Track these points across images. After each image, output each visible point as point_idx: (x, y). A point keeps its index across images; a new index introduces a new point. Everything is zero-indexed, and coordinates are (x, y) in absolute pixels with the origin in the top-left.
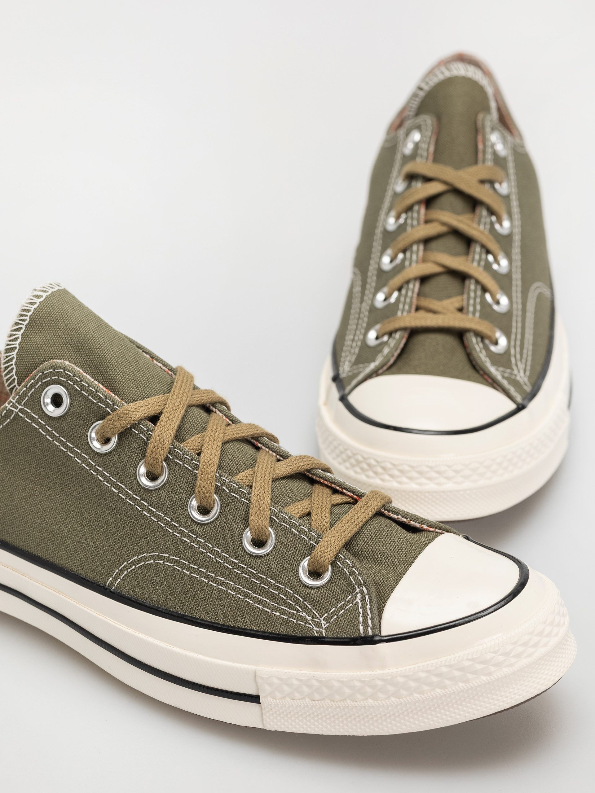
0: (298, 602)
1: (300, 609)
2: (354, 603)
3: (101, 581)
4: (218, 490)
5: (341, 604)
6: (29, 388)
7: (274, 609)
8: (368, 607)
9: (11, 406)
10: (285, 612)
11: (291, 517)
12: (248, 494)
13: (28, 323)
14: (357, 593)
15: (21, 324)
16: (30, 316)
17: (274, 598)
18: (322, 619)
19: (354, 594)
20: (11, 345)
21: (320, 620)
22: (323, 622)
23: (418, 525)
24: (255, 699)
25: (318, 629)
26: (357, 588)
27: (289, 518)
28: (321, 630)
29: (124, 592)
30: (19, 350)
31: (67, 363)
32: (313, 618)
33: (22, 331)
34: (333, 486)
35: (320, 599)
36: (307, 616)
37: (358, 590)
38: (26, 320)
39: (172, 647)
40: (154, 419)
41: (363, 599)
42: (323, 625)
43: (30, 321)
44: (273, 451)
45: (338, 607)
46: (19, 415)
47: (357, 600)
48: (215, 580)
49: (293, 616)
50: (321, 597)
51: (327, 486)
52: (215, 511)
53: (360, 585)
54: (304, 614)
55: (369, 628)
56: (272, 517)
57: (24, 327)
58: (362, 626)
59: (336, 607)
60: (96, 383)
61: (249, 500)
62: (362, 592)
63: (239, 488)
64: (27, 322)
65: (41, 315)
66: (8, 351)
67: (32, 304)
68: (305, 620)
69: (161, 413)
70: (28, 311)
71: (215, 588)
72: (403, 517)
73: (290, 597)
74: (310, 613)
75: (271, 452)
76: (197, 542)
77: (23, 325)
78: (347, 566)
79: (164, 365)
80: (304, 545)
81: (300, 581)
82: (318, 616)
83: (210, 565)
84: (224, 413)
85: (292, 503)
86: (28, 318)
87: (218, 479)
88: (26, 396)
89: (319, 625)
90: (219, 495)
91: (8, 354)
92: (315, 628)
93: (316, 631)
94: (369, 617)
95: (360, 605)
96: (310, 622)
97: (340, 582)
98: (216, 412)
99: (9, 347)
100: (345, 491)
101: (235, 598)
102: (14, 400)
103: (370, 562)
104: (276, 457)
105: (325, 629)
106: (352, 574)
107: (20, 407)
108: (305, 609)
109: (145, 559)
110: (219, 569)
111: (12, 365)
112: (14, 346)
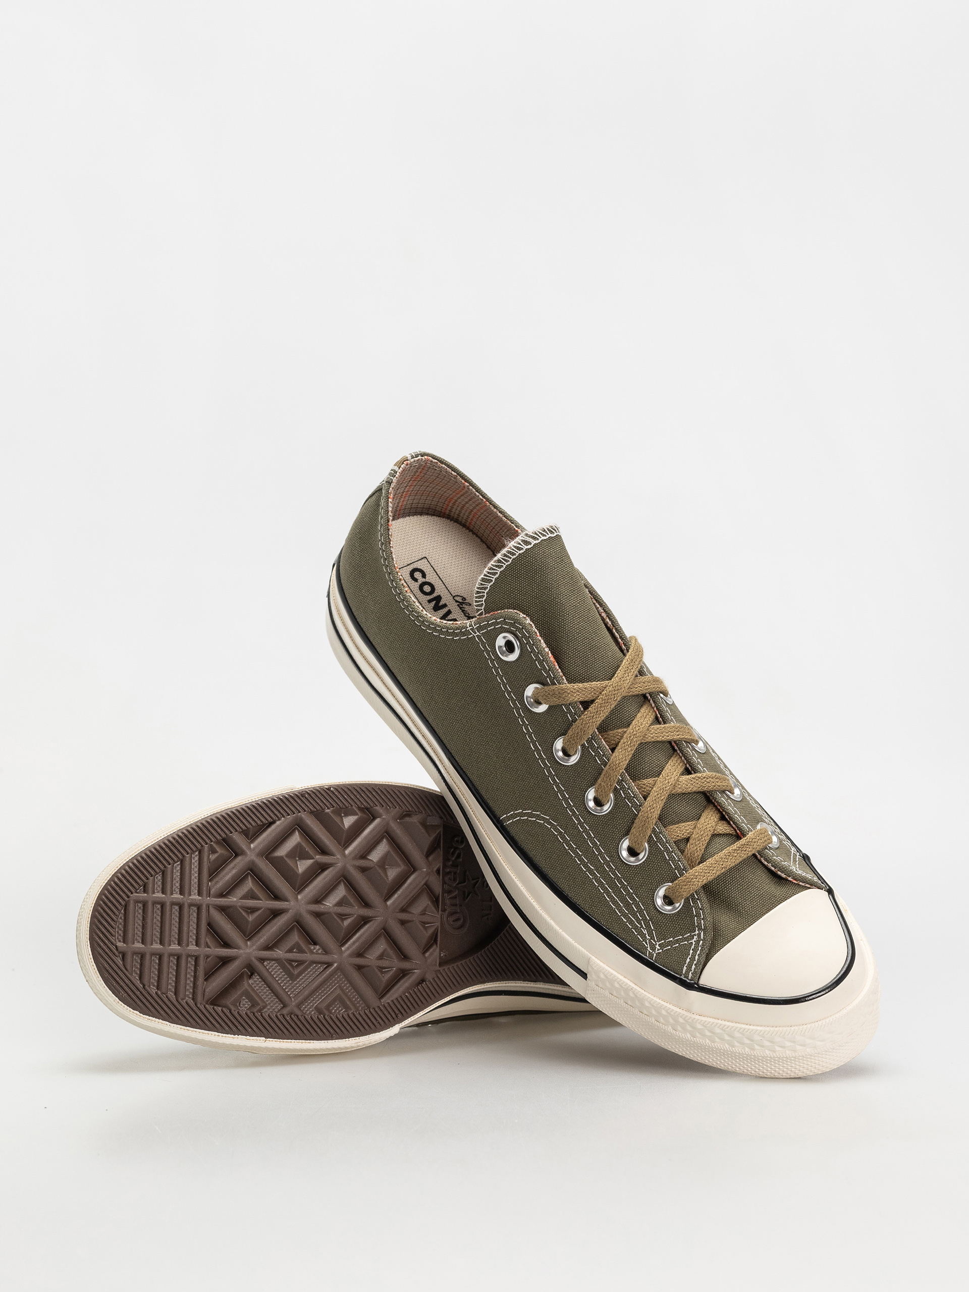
0: (645, 919)
1: (644, 926)
2: (689, 942)
3: (498, 813)
4: (616, 791)
5: (678, 938)
6: (490, 624)
7: (625, 916)
8: (698, 952)
9: (471, 629)
10: (631, 922)
11: (668, 842)
12: (640, 806)
13: (509, 565)
14: (695, 935)
15: (503, 563)
16: (513, 559)
17: (628, 905)
18: (658, 943)
19: (693, 934)
20: (488, 576)
21: (656, 943)
22: (657, 947)
23: (783, 876)
24: (584, 975)
25: (651, 951)
26: (697, 930)
27: (667, 841)
28: (653, 952)
29: (513, 832)
30: (494, 583)
31: (528, 621)
32: (651, 939)
33: (502, 569)
34: (724, 813)
35: (663, 926)
36: (647, 935)
37: (697, 932)
38: (509, 561)
39: (533, 900)
40: (586, 704)
41: (697, 942)
42: (657, 949)
43: (511, 563)
44: (686, 759)
45: (675, 939)
46: (475, 639)
47: (693, 941)
48: (586, 866)
49: (636, 928)
50: (665, 924)
51: (719, 810)
52: (607, 808)
53: (700, 929)
54: (645, 932)
55: (691, 972)
56: (653, 835)
57: (504, 566)
58: (686, 967)
59: (674, 939)
60: (547, 650)
61: (638, 813)
62: (699, 935)
63: (634, 797)
64: (509, 563)
65: (523, 562)
66: (484, 580)
67: (519, 549)
68: (643, 936)
69: (592, 701)
70: (513, 554)
71: (584, 872)
72: (772, 866)
73: (641, 911)
74: (650, 934)
75: (683, 758)
76: (582, 827)
77: (505, 564)
78: (697, 908)
79: (621, 637)
80: (669, 871)
81: (653, 902)
82: (656, 940)
83: (587, 851)
84: (657, 705)
85: (678, 822)
86: (510, 560)
87: (620, 782)
88: (485, 629)
89: (653, 948)
90: (615, 796)
91: (483, 583)
92: (649, 949)
93: (649, 952)
94: (695, 962)
95: (693, 947)
96: (648, 941)
97: (685, 918)
98: (649, 701)
99: (485, 577)
100: (732, 823)
101: (596, 889)
102: (475, 626)
103: (722, 904)
104: (686, 765)
105: (656, 954)
106: (698, 915)
107: (478, 634)
108: (648, 927)
109: (538, 817)
110: (593, 859)
111: (484, 593)
112: (491, 579)
